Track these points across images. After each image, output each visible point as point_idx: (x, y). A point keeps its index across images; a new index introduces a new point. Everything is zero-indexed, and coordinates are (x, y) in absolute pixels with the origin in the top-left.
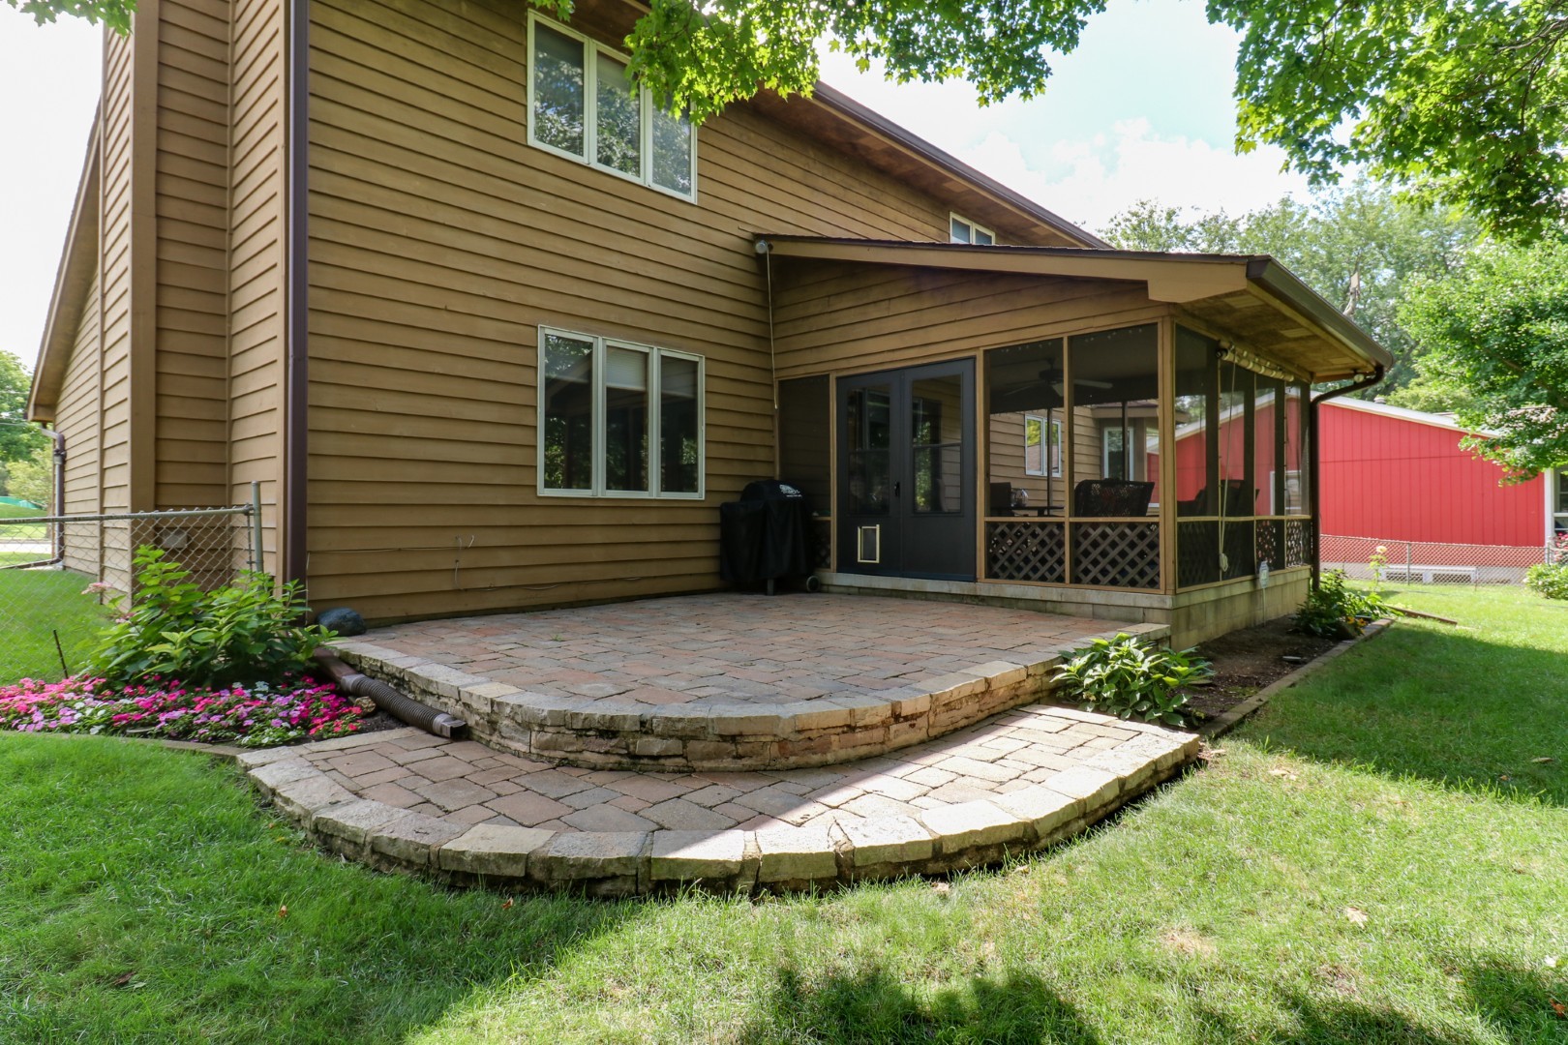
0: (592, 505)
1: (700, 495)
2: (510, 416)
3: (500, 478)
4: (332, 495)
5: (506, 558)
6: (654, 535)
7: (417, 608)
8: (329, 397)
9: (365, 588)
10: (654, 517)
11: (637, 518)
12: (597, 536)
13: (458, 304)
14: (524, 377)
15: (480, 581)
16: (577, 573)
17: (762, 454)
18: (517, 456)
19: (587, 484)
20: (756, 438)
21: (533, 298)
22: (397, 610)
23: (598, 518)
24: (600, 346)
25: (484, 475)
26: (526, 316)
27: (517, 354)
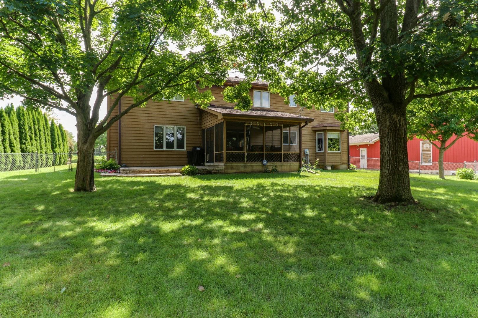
0: (163, 151)
1: (185, 150)
2: (150, 138)
3: (148, 147)
4: (124, 150)
5: (149, 159)
6: (175, 156)
7: (135, 165)
8: (124, 138)
9: (128, 162)
10: (175, 153)
11: (172, 153)
12: (164, 156)
13: (141, 124)
14: (152, 133)
15: (145, 162)
16: (161, 162)
17: (199, 142)
18: (151, 144)
19: (162, 148)
20: (197, 140)
21: (153, 121)
22: (133, 165)
23: (164, 153)
24: (165, 127)
25: (145, 147)
26: (152, 124)
27: (151, 130)
